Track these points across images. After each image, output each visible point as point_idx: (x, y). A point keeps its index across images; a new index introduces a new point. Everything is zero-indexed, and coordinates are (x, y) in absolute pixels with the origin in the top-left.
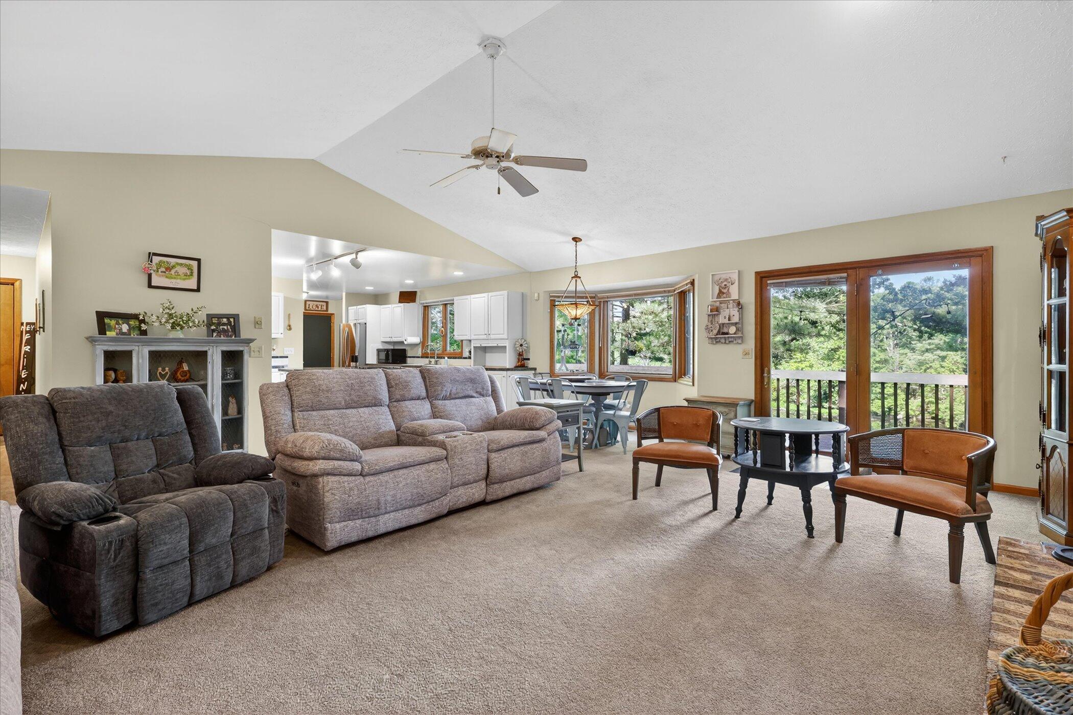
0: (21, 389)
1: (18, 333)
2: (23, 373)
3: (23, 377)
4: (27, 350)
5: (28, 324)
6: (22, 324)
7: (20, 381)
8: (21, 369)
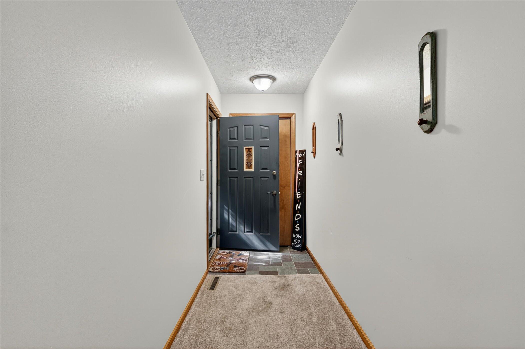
0: (296, 209)
1: (293, 159)
2: (298, 195)
3: (298, 198)
4: (300, 174)
5: (300, 151)
6: (296, 152)
7: (296, 201)
8: (296, 191)
